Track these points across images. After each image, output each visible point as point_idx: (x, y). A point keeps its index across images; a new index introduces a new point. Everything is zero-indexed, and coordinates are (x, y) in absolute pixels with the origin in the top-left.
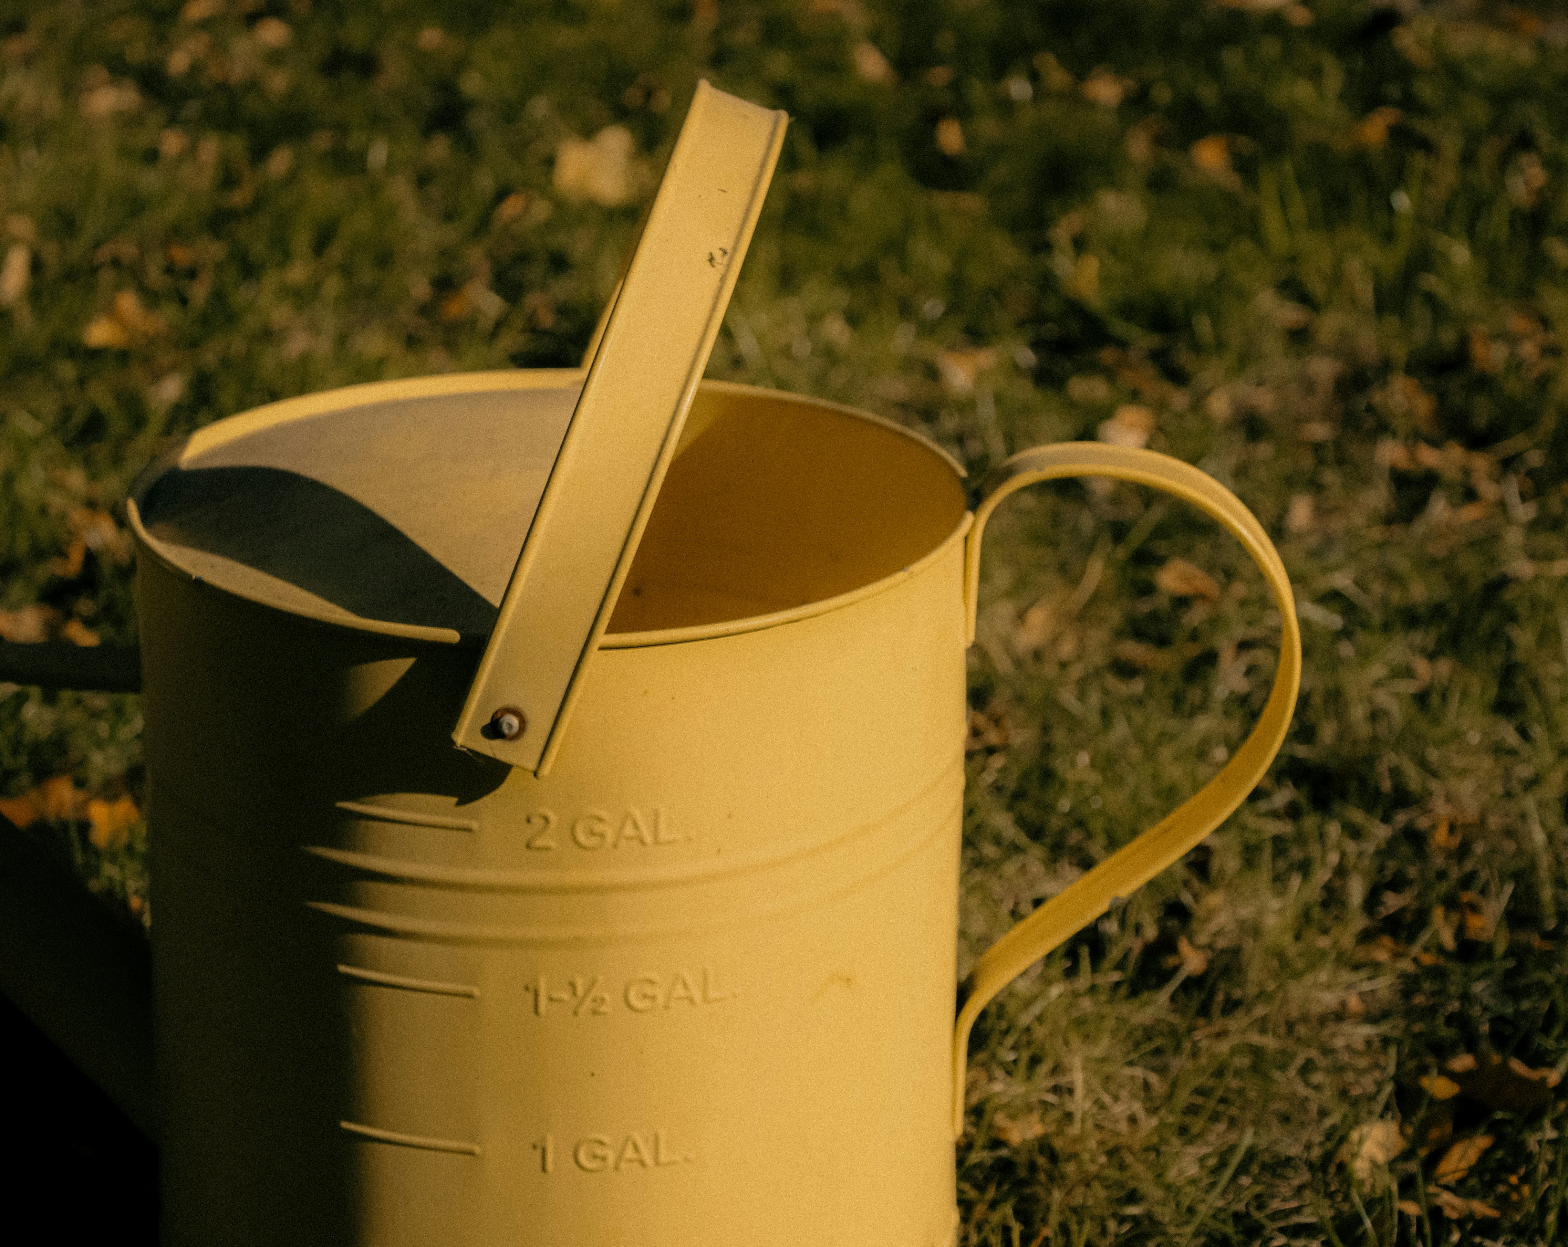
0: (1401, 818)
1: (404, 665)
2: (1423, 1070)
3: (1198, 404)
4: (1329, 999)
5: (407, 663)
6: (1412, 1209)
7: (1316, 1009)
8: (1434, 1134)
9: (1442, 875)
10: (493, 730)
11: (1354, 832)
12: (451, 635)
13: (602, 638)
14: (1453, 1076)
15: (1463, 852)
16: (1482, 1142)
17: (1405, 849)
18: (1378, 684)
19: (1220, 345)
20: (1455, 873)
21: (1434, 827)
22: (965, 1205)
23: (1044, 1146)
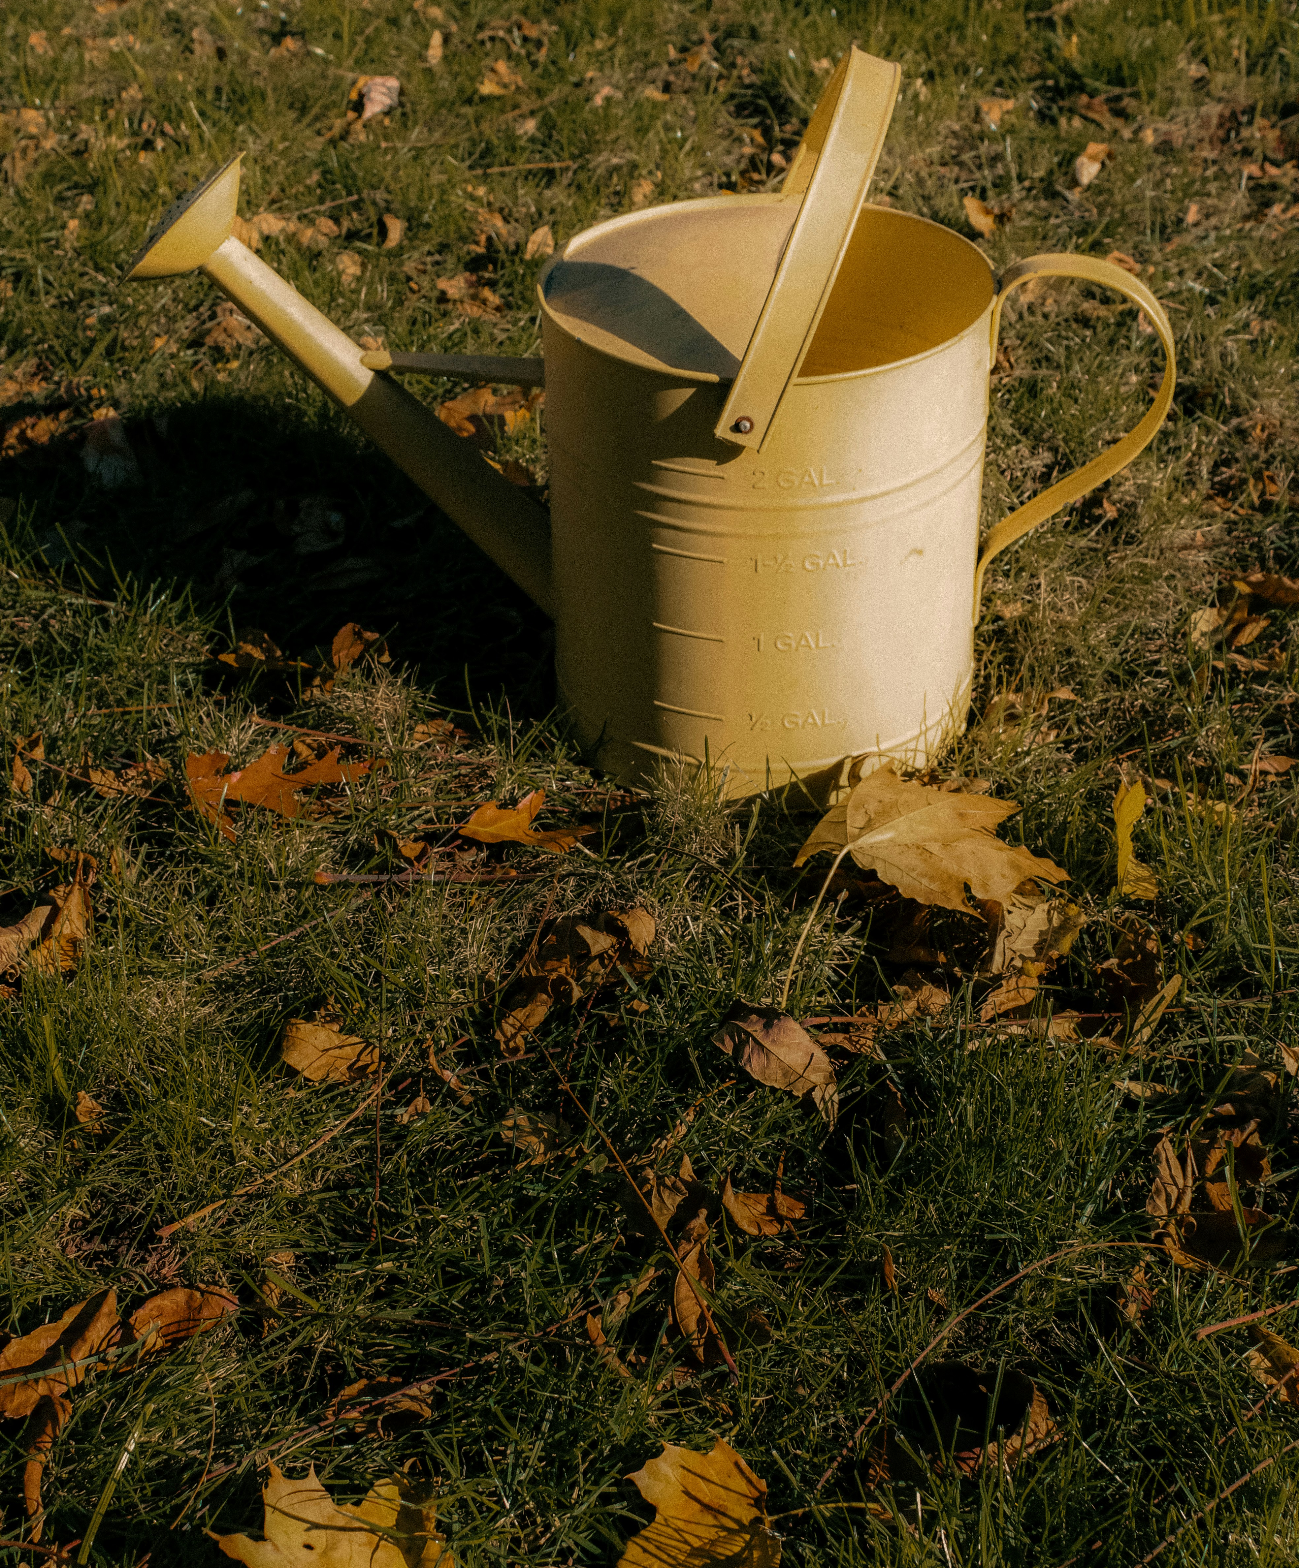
0: (1235, 422)
1: (690, 391)
2: (1234, 577)
3: (1136, 138)
4: (1184, 536)
5: (691, 391)
6: (1220, 665)
7: (1177, 541)
8: (1237, 616)
9: (1256, 457)
10: (736, 428)
11: (1208, 430)
12: (714, 378)
13: (795, 379)
14: (1249, 584)
15: (1269, 442)
16: (1263, 623)
17: (1235, 440)
18: (1228, 333)
19: (1152, 95)
20: (1263, 456)
21: (1254, 427)
22: (978, 654)
23: (1023, 622)
